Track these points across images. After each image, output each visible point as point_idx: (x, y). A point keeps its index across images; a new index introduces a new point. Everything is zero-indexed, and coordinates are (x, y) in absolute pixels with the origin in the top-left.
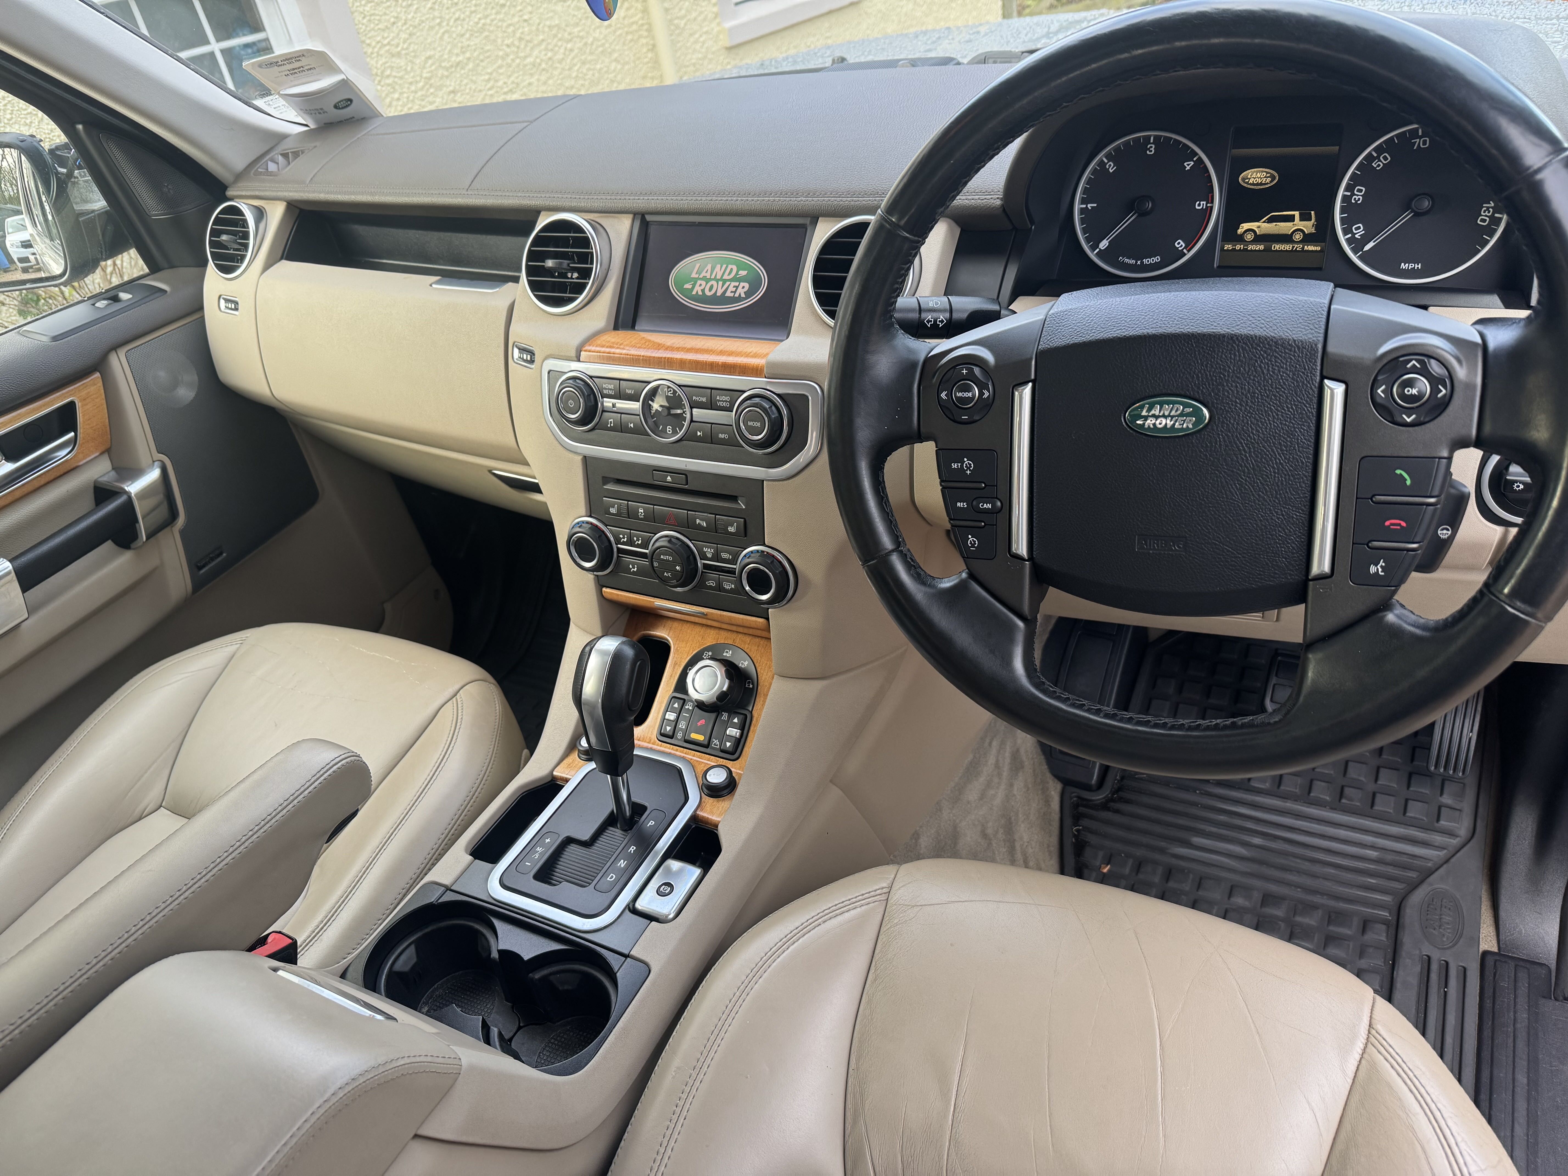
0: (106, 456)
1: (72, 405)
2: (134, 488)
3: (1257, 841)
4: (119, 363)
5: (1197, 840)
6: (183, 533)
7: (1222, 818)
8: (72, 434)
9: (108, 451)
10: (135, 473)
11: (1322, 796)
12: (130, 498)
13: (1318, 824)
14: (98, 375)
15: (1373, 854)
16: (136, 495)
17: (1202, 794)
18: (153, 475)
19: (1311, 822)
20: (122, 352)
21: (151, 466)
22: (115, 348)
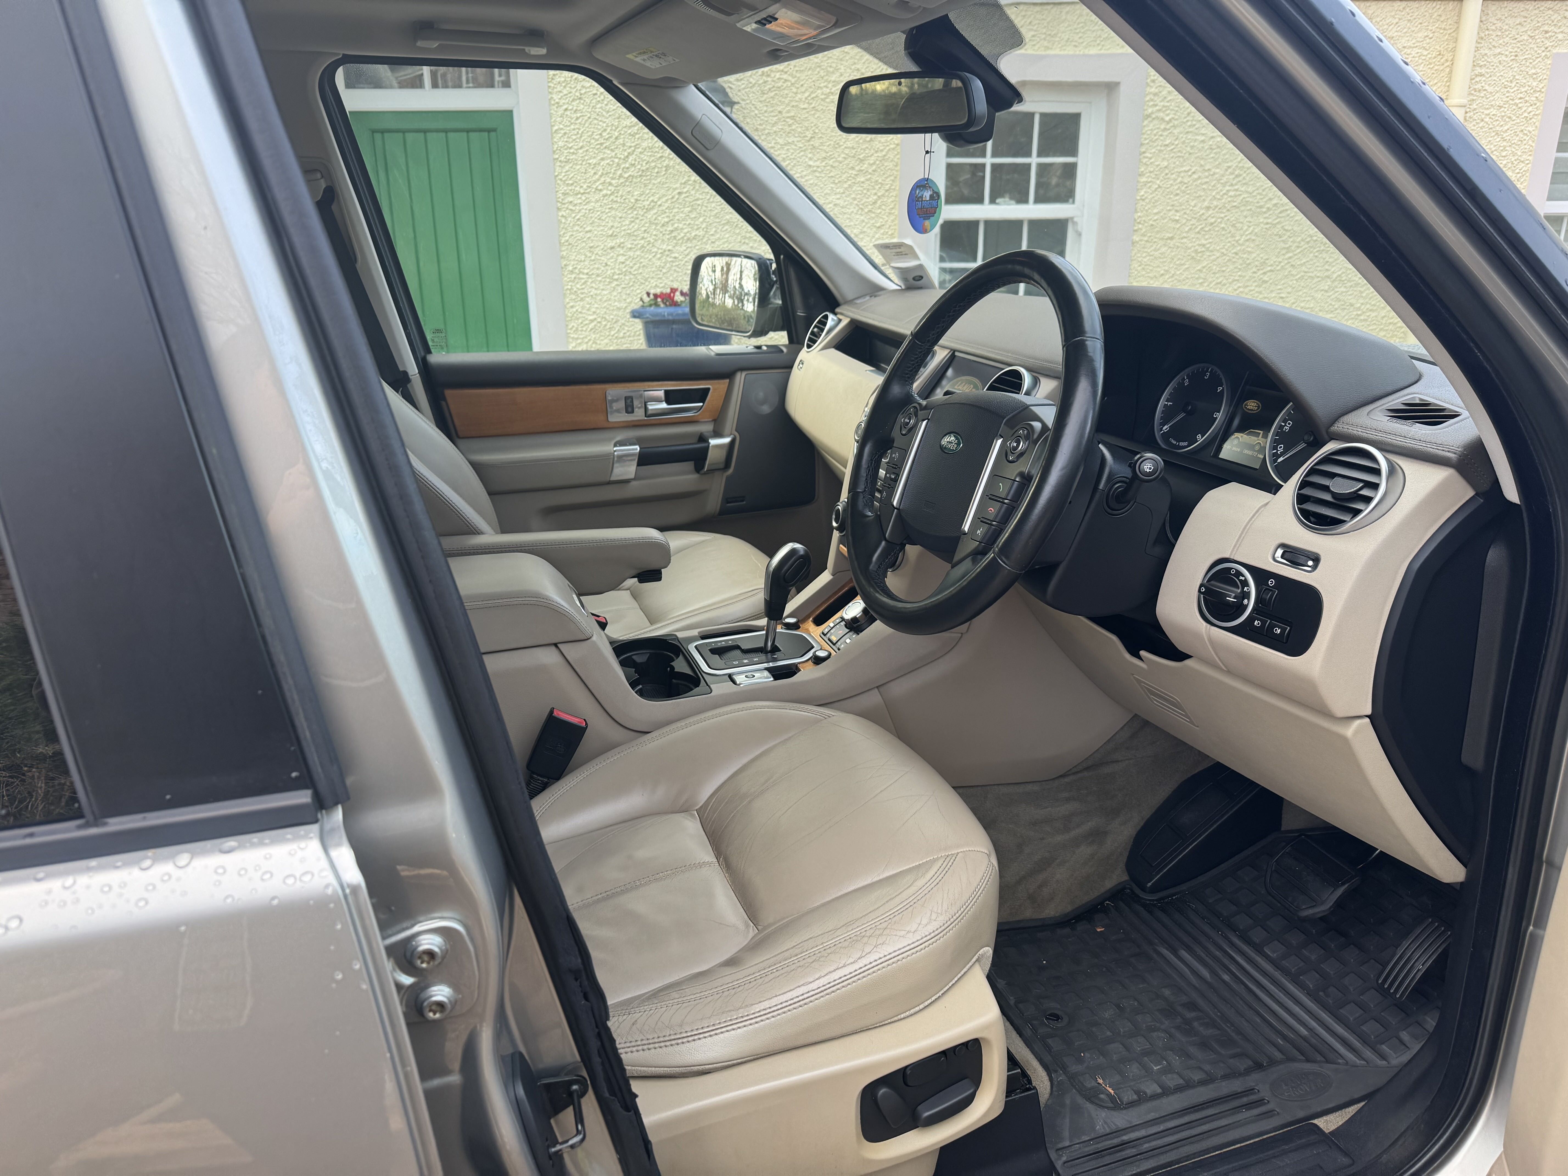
0: (713, 423)
1: (709, 389)
2: (713, 442)
3: (1226, 977)
4: (740, 378)
5: (1184, 953)
6: (728, 478)
7: (1218, 953)
8: (701, 404)
9: (715, 421)
10: (718, 434)
11: (1307, 982)
12: (708, 446)
13: (1284, 995)
14: (728, 380)
15: (1304, 1032)
16: (712, 446)
17: (1222, 935)
18: (726, 440)
19: (1280, 991)
20: (744, 374)
21: (728, 436)
22: (742, 369)
